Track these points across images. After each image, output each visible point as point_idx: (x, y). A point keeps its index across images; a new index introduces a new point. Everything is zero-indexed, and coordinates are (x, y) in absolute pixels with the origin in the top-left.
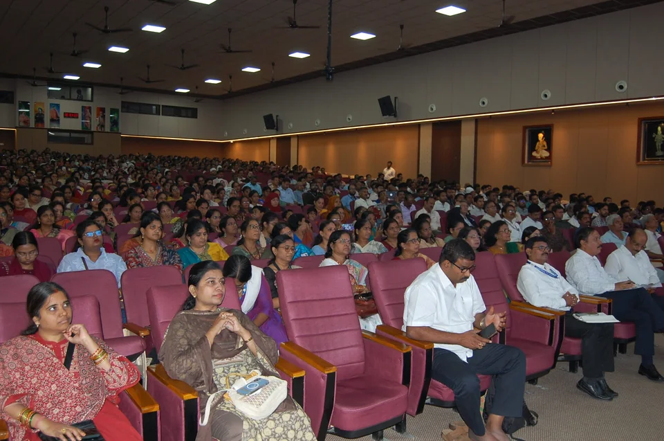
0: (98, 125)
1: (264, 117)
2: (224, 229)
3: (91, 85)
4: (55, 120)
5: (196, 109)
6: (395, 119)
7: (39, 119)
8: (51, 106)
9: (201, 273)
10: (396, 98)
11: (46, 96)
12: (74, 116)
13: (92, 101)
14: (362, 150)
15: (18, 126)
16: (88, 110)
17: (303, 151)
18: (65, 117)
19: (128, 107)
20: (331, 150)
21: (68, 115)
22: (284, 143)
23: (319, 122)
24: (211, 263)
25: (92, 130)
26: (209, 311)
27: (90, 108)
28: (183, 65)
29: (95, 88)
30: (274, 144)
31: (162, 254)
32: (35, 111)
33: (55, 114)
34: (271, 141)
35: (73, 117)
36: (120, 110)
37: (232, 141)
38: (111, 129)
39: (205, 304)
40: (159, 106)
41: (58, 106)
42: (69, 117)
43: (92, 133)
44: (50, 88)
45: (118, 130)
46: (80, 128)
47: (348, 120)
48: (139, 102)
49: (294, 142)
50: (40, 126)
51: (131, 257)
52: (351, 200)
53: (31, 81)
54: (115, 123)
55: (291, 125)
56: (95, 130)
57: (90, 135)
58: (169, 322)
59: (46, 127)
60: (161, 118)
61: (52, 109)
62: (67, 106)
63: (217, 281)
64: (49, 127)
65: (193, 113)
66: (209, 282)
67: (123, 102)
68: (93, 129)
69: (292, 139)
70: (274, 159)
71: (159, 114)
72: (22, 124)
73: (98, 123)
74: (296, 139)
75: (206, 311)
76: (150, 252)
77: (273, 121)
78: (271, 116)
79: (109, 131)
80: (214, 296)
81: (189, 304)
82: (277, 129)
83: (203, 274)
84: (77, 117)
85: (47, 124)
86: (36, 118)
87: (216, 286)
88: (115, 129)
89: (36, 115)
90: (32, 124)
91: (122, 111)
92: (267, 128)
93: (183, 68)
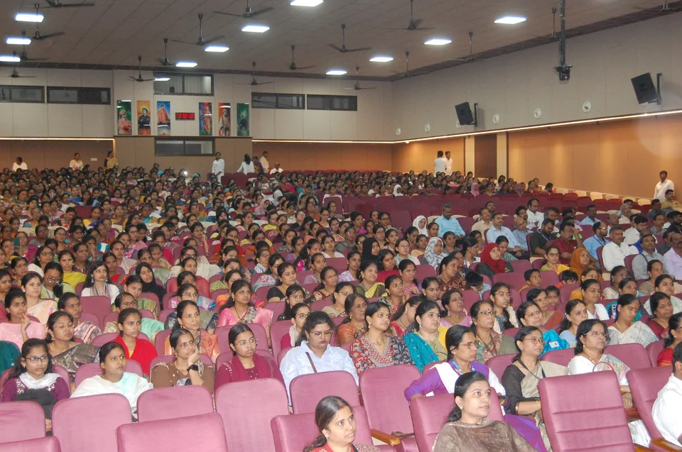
0: (222, 128)
1: (457, 107)
2: (447, 306)
3: (210, 73)
4: (165, 122)
5: (355, 98)
6: (658, 108)
7: (144, 122)
8: (158, 104)
9: (466, 385)
10: (659, 75)
11: (152, 91)
12: (189, 116)
13: (212, 94)
14: (608, 152)
15: (116, 134)
16: (207, 108)
17: (516, 154)
18: (177, 118)
19: (259, 100)
20: (559, 153)
21: (180, 116)
22: (486, 143)
23: (539, 113)
24: (477, 374)
25: (213, 135)
26: (477, 425)
27: (209, 105)
28: (344, 47)
29: (216, 75)
30: (470, 146)
31: (392, 346)
32: (139, 114)
33: (164, 116)
34: (466, 141)
35: (188, 119)
36: (250, 106)
37: (407, 142)
38: (239, 133)
39: (472, 415)
40: (303, 96)
41: (167, 104)
42: (182, 119)
43: (213, 139)
44: (157, 80)
45: (248, 133)
46: (197, 134)
47: (585, 110)
48: (276, 92)
49: (501, 143)
50: (145, 133)
51: (356, 351)
52: (597, 245)
53: (136, 74)
54: (243, 124)
55: (497, 118)
56: (218, 135)
57: (211, 143)
58: (437, 434)
59: (152, 134)
60: (307, 113)
61: (160, 109)
62: (180, 104)
63: (483, 393)
64: (156, 135)
65: (350, 104)
66: (474, 394)
67: (254, 94)
68: (215, 133)
69: (498, 137)
70: (471, 166)
71: (303, 108)
72: (122, 132)
73: (221, 126)
74: (505, 137)
75: (473, 425)
76: (376, 342)
77: (470, 112)
78: (466, 105)
79: (236, 135)
80: (481, 407)
81: (455, 416)
82: (476, 124)
83: (469, 385)
84: (193, 119)
85: (155, 130)
86: (139, 122)
87: (482, 397)
88: (244, 132)
89: (140, 118)
90: (135, 131)
91: (253, 107)
92: (462, 123)
93: (344, 50)
